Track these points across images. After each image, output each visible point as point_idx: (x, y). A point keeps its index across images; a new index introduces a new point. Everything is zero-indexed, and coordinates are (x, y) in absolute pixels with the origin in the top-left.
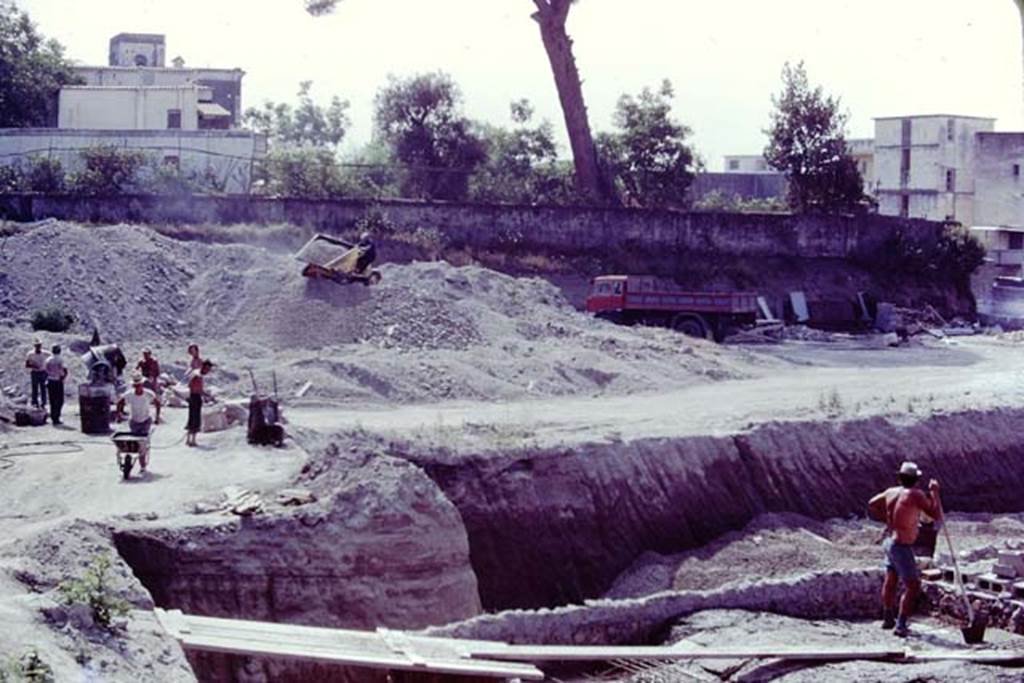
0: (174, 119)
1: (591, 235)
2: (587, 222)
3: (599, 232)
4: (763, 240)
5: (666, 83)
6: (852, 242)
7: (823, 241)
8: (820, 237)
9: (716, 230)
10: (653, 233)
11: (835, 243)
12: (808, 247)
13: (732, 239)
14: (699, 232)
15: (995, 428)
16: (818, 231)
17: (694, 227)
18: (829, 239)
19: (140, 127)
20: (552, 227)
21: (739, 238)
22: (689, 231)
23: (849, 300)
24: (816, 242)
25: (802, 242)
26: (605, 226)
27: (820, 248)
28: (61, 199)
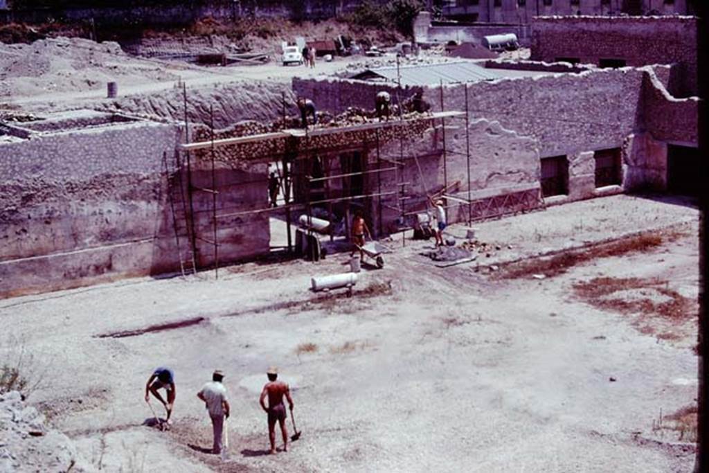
2: (181, 9)
4: (285, 12)
7: (321, 9)
8: (319, 7)
9: (257, 8)
10: (220, 13)
12: (312, 13)
13: (266, 12)
14: (246, 10)
15: (262, 93)
16: (318, 4)
18: (324, 9)
20: (161, 13)
21: (271, 11)
22: (240, 9)
23: (333, 39)
24: (317, 10)
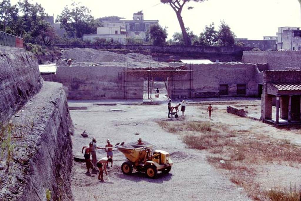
0: (116, 32)
1: (180, 50)
3: (182, 50)
5: (213, 23)
6: (233, 51)
7: (227, 51)
9: (205, 49)
11: (229, 51)
16: (226, 49)
17: (200, 49)
19: (111, 34)
24: (225, 51)
25: (222, 51)
26: (183, 49)
27: (226, 52)
28: (90, 45)
